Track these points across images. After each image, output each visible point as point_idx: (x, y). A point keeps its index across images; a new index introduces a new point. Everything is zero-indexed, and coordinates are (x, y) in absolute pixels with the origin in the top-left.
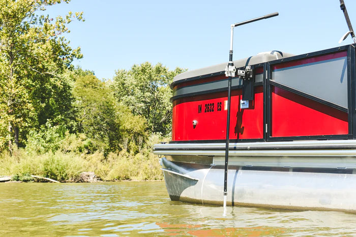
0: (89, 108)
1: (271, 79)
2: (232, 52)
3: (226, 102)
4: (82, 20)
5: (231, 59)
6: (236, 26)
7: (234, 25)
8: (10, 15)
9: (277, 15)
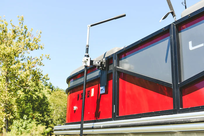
0: (57, 109)
1: (119, 66)
2: (88, 46)
3: (93, 90)
4: (49, 59)
5: (87, 52)
6: (91, 26)
7: (90, 25)
8: (7, 55)
9: (125, 16)
